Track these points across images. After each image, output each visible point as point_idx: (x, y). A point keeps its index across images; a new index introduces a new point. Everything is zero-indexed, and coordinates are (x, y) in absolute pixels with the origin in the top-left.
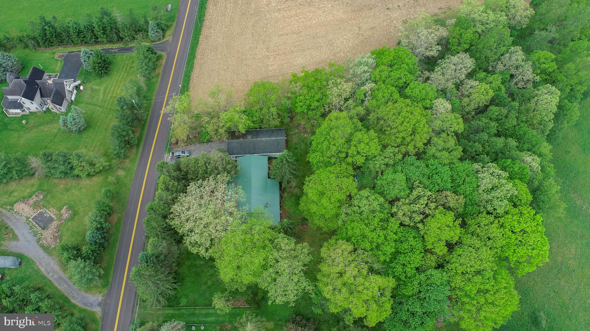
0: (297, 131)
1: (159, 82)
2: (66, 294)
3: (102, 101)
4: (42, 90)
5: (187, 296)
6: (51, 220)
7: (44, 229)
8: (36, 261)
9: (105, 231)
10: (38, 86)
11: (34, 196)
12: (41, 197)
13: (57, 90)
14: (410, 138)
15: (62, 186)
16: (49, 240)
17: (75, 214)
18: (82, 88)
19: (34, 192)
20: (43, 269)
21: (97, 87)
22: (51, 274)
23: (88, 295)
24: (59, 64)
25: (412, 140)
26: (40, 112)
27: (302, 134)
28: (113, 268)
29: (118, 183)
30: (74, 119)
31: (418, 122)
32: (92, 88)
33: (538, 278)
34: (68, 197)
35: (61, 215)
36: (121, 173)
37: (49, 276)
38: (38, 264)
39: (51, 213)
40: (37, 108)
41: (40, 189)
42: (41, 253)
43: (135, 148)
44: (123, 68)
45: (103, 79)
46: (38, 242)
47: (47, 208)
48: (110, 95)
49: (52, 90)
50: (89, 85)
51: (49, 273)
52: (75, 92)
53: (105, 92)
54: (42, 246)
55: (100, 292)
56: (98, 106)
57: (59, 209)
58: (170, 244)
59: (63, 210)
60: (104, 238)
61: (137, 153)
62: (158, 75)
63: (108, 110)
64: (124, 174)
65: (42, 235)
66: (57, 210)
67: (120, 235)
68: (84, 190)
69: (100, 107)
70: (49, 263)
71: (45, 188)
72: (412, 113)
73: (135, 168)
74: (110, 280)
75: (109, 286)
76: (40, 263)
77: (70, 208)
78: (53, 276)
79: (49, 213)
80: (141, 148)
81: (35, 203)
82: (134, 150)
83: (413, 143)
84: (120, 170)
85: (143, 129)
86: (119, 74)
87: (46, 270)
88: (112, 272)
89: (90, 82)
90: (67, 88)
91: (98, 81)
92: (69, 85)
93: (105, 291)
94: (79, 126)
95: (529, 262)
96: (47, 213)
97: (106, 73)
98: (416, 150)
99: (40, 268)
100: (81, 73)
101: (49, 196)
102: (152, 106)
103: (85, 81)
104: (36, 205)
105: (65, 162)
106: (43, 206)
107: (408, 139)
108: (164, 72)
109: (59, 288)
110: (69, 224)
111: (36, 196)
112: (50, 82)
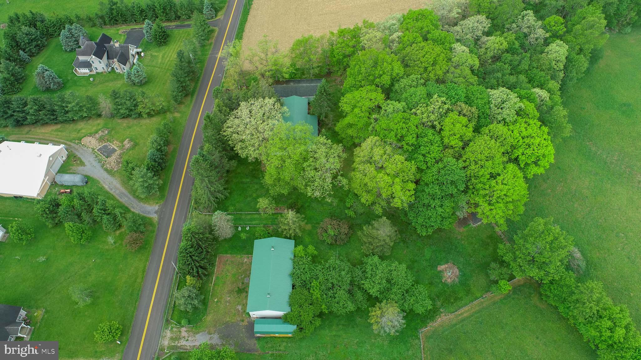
0: (334, 84)
1: (211, 49)
2: (126, 205)
3: (161, 63)
4: (109, 53)
5: (234, 205)
6: (114, 151)
7: (107, 158)
8: (101, 181)
9: (163, 153)
10: (106, 49)
11: (100, 132)
12: (106, 132)
13: (122, 53)
14: (432, 68)
15: (125, 125)
16: (112, 164)
17: (136, 145)
18: (142, 54)
19: (100, 130)
20: (106, 187)
21: (156, 54)
22: (113, 190)
23: (146, 205)
24: (122, 37)
25: (433, 70)
26: (106, 72)
27: (339, 86)
28: (168, 185)
29: (174, 122)
30: (138, 72)
31: (439, 55)
32: (151, 55)
33: (552, 200)
34: (130, 132)
35: (123, 146)
36: (177, 115)
37: (112, 192)
38: (102, 183)
39: (114, 145)
40: (103, 68)
41: (105, 127)
42: (105, 175)
43: (190, 96)
44: (179, 39)
45: (162, 48)
46: (102, 166)
47: (110, 142)
48: (168, 59)
49: (118, 53)
50: (149, 53)
51: (111, 189)
52: (137, 57)
53: (163, 57)
54: (106, 170)
55: (157, 203)
56: (157, 67)
57: (122, 142)
58: (221, 157)
59: (126, 142)
60: (162, 159)
61: (191, 102)
62: (211, 44)
63: (165, 70)
64: (179, 115)
65: (106, 162)
66: (120, 142)
67: (175, 161)
68: (144, 127)
69: (159, 68)
70: (112, 182)
71: (110, 126)
72: (433, 50)
73: (190, 112)
74: (166, 194)
75: (165, 198)
76: (104, 182)
77: (131, 140)
78: (115, 192)
79: (113, 146)
80: (195, 97)
81: (100, 137)
82: (189, 98)
83: (433, 72)
84: (176, 113)
85: (197, 83)
86: (176, 44)
87: (109, 187)
88: (167, 189)
89: (150, 50)
90: (131, 52)
91: (157, 49)
92: (133, 50)
93: (162, 202)
94: (141, 79)
95: (536, 163)
96: (110, 145)
97: (165, 43)
98: (437, 77)
99: (104, 186)
100: (142, 44)
101: (113, 132)
102: (205, 66)
103: (146, 50)
104: (101, 140)
105: (131, 98)
106: (108, 140)
107: (430, 69)
108: (216, 41)
109: (120, 200)
110: (131, 152)
111: (102, 131)
112: (117, 45)
